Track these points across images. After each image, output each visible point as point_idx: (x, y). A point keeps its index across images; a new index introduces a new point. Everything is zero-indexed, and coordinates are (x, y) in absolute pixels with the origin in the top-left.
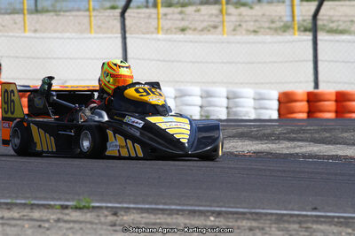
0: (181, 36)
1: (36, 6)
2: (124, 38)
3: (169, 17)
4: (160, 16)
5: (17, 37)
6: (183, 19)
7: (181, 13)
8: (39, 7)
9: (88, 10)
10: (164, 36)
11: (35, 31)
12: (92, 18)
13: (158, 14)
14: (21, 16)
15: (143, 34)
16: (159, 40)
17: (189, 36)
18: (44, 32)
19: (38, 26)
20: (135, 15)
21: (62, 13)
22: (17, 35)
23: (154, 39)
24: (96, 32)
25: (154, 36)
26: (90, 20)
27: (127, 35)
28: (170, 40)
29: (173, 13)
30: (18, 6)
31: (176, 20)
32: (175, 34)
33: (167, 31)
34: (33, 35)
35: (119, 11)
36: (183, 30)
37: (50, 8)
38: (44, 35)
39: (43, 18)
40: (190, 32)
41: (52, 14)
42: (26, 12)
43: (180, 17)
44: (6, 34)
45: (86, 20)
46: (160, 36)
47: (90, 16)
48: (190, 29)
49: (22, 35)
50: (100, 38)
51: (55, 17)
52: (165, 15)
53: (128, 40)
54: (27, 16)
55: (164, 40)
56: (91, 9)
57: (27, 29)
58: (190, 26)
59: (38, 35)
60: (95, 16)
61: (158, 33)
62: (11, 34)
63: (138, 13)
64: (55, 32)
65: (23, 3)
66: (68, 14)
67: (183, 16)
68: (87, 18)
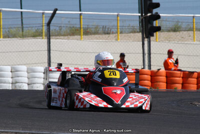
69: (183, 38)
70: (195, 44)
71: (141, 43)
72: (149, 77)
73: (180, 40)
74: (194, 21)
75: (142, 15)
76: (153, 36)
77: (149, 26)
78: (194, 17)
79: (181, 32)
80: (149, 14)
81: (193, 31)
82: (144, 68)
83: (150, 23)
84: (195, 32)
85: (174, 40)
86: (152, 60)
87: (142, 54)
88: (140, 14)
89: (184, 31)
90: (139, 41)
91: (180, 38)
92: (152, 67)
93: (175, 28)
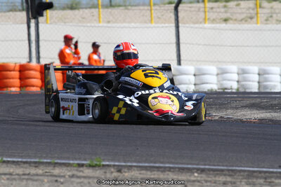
0: (223, 25)
2: (177, 27)
3: (214, 10)
4: (207, 10)
5: (93, 27)
6: (226, 12)
7: (225, 7)
9: (150, 5)
10: (210, 25)
11: (109, 22)
12: (153, 11)
13: (205, 7)
14: (97, 10)
15: (194, 23)
16: (205, 28)
17: (229, 25)
18: (114, 23)
20: (186, 8)
21: (130, 7)
22: (93, 25)
23: (201, 28)
24: (156, 23)
25: (201, 26)
26: (151, 13)
27: (180, 25)
28: (214, 29)
29: (219, 8)
31: (220, 12)
32: (219, 23)
33: (214, 21)
34: (105, 25)
35: (174, 5)
36: (226, 20)
37: (121, 4)
38: (114, 25)
39: (115, 11)
40: (231, 21)
41: (121, 8)
43: (223, 10)
44: (84, 25)
46: (207, 25)
47: (151, 10)
48: (232, 19)
49: (97, 25)
50: (158, 27)
52: (212, 8)
53: (180, 29)
55: (209, 29)
56: (152, 4)
57: (101, 20)
58: (231, 17)
59: (109, 25)
60: (155, 10)
61: (205, 23)
62: (89, 25)
63: (190, 7)
64: (124, 21)
66: (133, 8)
67: (226, 9)
68: (149, 12)
69: (84, 18)
70: (102, 27)
71: (26, 26)
72: (37, 74)
73: (80, 21)
76: (42, 15)
79: (81, 11)
81: (99, 8)
82: (30, 62)
84: (101, 10)
85: (71, 22)
87: (27, 42)
90: (22, 23)
91: (80, 19)
92: (41, 60)
93: (72, 5)
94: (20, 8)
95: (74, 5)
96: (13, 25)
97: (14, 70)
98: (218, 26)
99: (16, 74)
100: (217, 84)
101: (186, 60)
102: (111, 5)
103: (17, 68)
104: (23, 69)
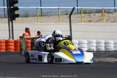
0: (89, 24)
1: (41, 14)
3: (85, 17)
4: (82, 17)
5: (35, 24)
6: (90, 18)
7: (89, 16)
8: (43, 14)
9: (59, 15)
10: (84, 23)
11: (41, 22)
12: (60, 18)
13: (82, 16)
15: (77, 23)
16: (82, 25)
17: (92, 23)
18: (44, 22)
19: (42, 21)
20: (74, 17)
21: (50, 16)
23: (80, 25)
24: (61, 22)
25: (80, 23)
26: (59, 18)
27: (71, 23)
29: (87, 16)
30: (35, 14)
32: (87, 23)
33: (85, 22)
34: (41, 23)
35: (69, 15)
36: (90, 21)
37: (46, 15)
38: (44, 23)
39: (44, 18)
40: (92, 22)
41: (47, 16)
42: (38, 16)
43: (89, 17)
44: (32, 23)
45: (58, 19)
49: (37, 23)
50: (62, 24)
51: (48, 18)
52: (84, 16)
53: (72, 25)
54: (39, 17)
55: (84, 25)
57: (39, 21)
58: (92, 20)
59: (42, 23)
60: (61, 17)
61: (82, 22)
62: (33, 23)
64: (48, 22)
65: (37, 13)
66: (52, 16)
67: (90, 17)
68: (58, 18)
70: (39, 24)
71: (8, 24)
72: (13, 44)
73: (30, 22)
74: (38, 11)
75: (8, 8)
76: (14, 19)
77: (12, 14)
78: (37, 8)
80: (12, 7)
81: (37, 17)
82: (10, 39)
83: (13, 12)
85: (26, 22)
86: (14, 34)
87: (8, 31)
88: (7, 7)
89: (31, 17)
92: (14, 38)
94: (4, 17)
95: (27, 15)
96: (2, 24)
97: (3, 43)
98: (87, 24)
99: (4, 44)
100: (87, 48)
101: (74, 38)
102: (42, 15)
103: (5, 42)
104: (7, 42)
